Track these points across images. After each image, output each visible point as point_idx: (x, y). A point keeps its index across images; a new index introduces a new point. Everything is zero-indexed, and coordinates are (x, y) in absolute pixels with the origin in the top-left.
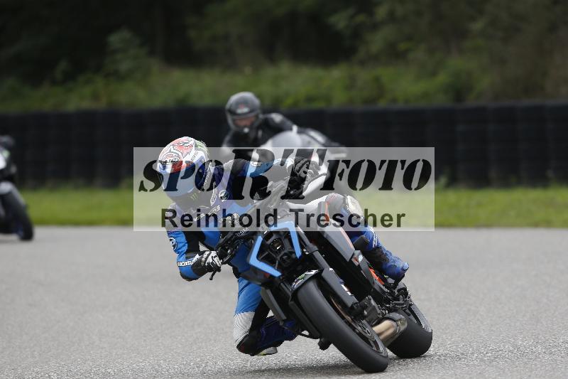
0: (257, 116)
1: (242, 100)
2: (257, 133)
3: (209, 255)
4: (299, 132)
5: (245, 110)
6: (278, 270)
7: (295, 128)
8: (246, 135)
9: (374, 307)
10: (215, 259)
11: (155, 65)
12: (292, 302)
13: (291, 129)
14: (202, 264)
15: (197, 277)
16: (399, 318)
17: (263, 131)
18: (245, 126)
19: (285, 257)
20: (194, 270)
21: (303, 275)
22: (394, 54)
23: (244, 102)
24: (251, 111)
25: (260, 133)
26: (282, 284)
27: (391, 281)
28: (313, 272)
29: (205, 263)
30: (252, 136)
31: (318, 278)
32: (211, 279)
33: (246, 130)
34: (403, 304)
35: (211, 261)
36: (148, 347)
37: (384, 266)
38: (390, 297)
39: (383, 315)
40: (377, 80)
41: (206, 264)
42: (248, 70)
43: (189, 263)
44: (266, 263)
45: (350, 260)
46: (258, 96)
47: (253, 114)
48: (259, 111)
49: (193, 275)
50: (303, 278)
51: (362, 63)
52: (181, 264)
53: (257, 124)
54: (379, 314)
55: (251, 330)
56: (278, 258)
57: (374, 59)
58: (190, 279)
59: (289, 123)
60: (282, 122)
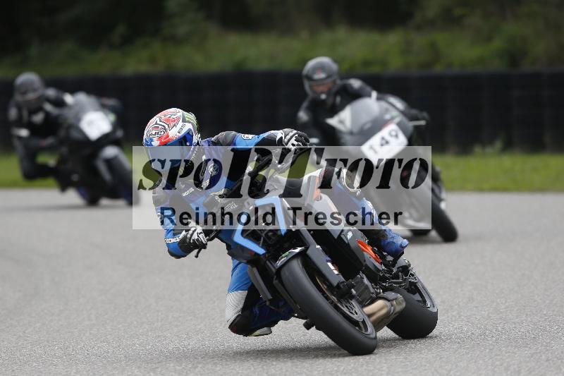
0: (334, 82)
1: (320, 65)
2: (335, 100)
3: (194, 231)
4: (378, 99)
5: (322, 75)
6: (262, 247)
7: (374, 94)
8: (324, 101)
9: (367, 286)
10: (200, 236)
11: (213, 29)
12: (277, 281)
13: (370, 96)
14: (188, 240)
15: (185, 254)
16: (395, 297)
17: (342, 97)
18: (322, 93)
19: (270, 234)
20: (180, 247)
21: (287, 253)
22: (449, 19)
23: (321, 68)
24: (329, 77)
25: (338, 99)
26: (268, 262)
27: (390, 258)
28: (298, 250)
29: (190, 240)
30: (330, 102)
31: (303, 256)
32: (197, 257)
33: (323, 97)
34: (401, 283)
35: (196, 237)
36: (204, 311)
37: (382, 243)
38: (387, 275)
39: (377, 294)
40: (433, 45)
41: (192, 241)
42: (305, 34)
43: (177, 239)
44: (251, 240)
45: (339, 236)
46: (335, 61)
47: (329, 80)
48: (335, 77)
49: (180, 252)
50: (286, 256)
51: (419, 28)
52: (168, 241)
53: (335, 89)
54: (373, 293)
55: (243, 309)
56: (263, 235)
57: (430, 24)
58: (178, 257)
59: (368, 89)
60: (361, 88)
